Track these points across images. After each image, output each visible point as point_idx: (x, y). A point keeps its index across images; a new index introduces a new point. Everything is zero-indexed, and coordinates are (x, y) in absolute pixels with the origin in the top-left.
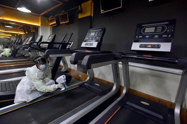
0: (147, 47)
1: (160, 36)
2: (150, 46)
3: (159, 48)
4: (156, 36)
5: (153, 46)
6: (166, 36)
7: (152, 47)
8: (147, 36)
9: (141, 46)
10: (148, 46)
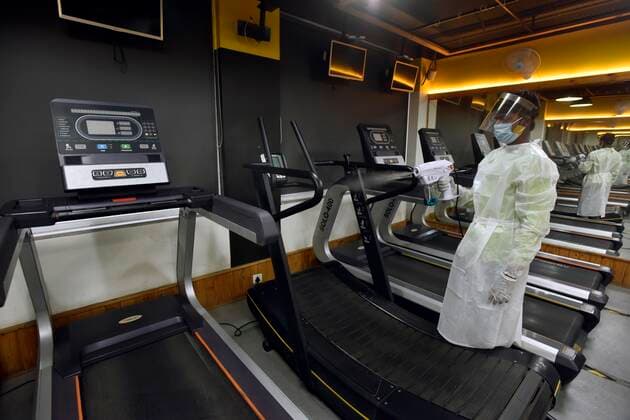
0: (116, 176)
1: (135, 146)
2: (123, 174)
3: (144, 176)
4: (126, 146)
5: (130, 174)
6: (147, 146)
7: (128, 177)
8: (102, 147)
9: (97, 176)
10: (118, 174)
